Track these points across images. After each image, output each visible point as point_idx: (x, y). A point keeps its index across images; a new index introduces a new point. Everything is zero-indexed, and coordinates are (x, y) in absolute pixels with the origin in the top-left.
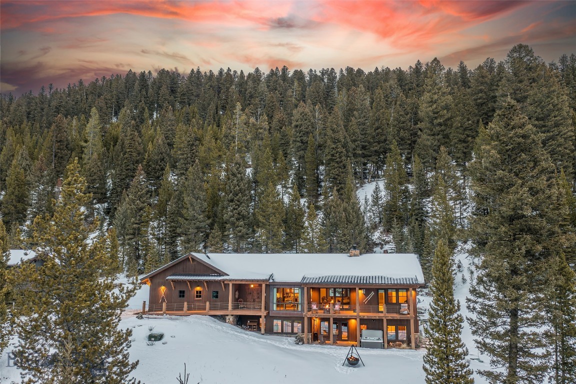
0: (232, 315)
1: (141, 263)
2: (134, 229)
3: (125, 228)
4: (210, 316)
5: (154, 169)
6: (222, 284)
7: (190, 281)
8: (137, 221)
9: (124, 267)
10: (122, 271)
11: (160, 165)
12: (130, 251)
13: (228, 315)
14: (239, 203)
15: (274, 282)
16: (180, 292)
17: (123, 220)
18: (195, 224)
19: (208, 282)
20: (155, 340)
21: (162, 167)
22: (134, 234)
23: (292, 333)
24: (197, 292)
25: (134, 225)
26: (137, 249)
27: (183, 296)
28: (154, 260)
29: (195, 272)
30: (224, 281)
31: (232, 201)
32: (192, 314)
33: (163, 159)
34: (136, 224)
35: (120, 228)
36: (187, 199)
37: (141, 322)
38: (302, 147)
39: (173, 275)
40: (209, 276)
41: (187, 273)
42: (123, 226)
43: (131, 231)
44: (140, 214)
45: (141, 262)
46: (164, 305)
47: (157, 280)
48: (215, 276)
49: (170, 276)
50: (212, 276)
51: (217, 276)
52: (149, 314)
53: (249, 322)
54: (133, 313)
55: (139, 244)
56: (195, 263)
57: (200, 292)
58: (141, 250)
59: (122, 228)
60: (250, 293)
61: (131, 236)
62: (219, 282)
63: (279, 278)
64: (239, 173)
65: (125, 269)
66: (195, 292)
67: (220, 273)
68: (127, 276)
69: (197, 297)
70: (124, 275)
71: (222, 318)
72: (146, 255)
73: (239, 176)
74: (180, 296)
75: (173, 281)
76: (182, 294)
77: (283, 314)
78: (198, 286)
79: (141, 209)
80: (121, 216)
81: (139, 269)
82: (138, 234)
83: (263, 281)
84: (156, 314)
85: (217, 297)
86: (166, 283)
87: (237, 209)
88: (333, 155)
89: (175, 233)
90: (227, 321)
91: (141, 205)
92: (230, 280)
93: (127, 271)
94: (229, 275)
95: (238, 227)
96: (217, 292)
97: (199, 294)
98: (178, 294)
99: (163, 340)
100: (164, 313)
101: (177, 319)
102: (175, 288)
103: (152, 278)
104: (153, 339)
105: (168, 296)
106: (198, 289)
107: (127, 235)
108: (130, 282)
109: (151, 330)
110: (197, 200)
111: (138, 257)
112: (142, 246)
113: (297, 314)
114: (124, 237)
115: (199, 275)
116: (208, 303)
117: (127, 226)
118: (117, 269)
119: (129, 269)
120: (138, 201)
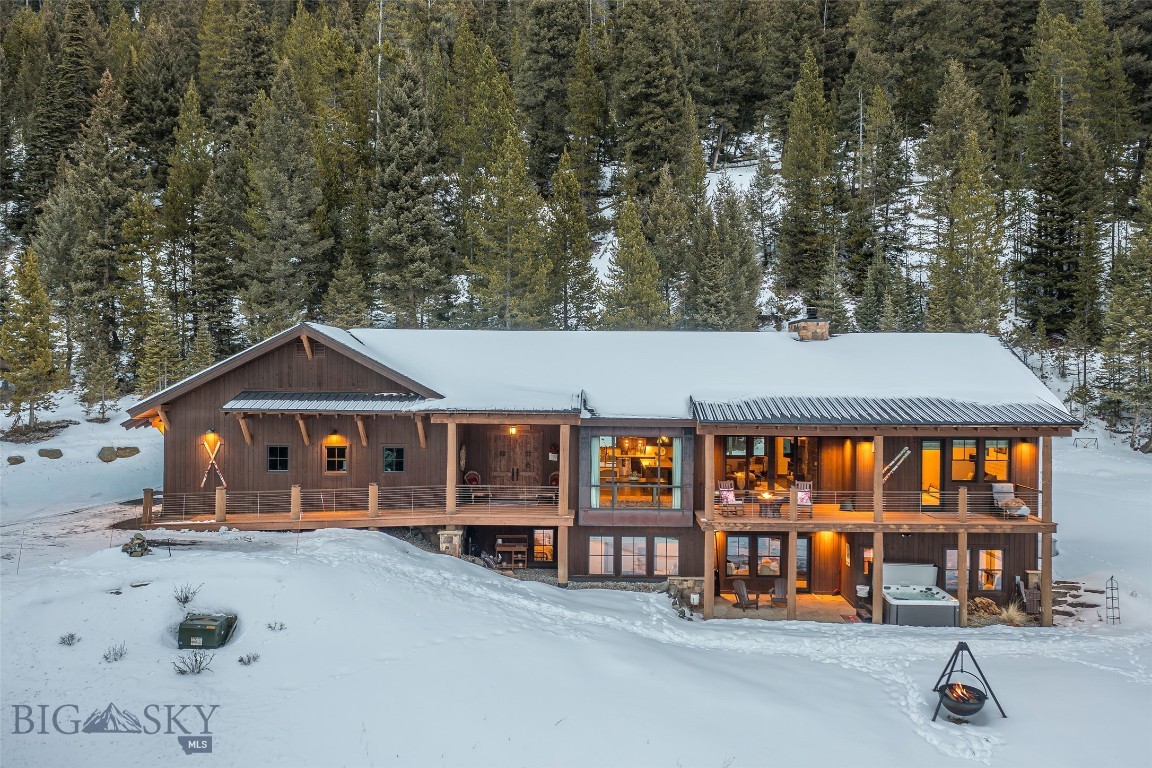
0: (457, 527)
1: (125, 363)
2: (98, 262)
3: (70, 261)
4: (381, 529)
5: (147, 110)
6: (420, 425)
7: (308, 417)
8: (106, 240)
9: (73, 372)
10: (69, 384)
11: (164, 100)
12: (89, 327)
13: (444, 527)
14: (414, 194)
15: (595, 418)
16: (273, 451)
17: (60, 236)
18: (286, 249)
19: (367, 418)
20: (204, 646)
21: (171, 107)
22: (97, 277)
23: (649, 578)
24: (331, 451)
25: (99, 252)
26: (111, 321)
27: (284, 465)
28: (165, 352)
29: (320, 384)
30: (426, 416)
31: (394, 186)
32: (323, 525)
33: (172, 84)
34: (104, 246)
35: (53, 260)
36: (259, 176)
37: (141, 567)
38: (555, 67)
39: (247, 395)
40: (374, 398)
41: (294, 390)
42: (65, 256)
43: (88, 269)
44: (113, 218)
45: (124, 359)
46: (220, 497)
47: (189, 414)
48: (391, 398)
49: (236, 398)
50: (382, 398)
51: (400, 399)
52: (168, 527)
53: (500, 541)
54: (108, 521)
55: (114, 308)
56: (322, 356)
57: (342, 451)
58: (124, 323)
59: (60, 260)
60: (503, 454)
61: (89, 284)
62: (407, 419)
63: (609, 407)
64: (414, 105)
65: (77, 379)
66: (325, 451)
67: (409, 390)
68: (84, 399)
69: (331, 466)
70: (72, 396)
71: (426, 537)
72: (139, 339)
73: (416, 112)
74: (273, 465)
75: (248, 416)
76: (278, 458)
77: (622, 518)
78: (335, 432)
79: (116, 204)
80: (56, 225)
81: (121, 380)
82: (111, 279)
83: (564, 414)
84: (190, 527)
85: (399, 466)
86: (224, 424)
87: (408, 209)
88: (649, 84)
89: (225, 277)
90: (443, 547)
91: (116, 192)
92: (451, 414)
93: (82, 385)
94: (442, 397)
95: (412, 261)
96: (400, 452)
97: (336, 456)
98: (261, 456)
99: (238, 646)
100: (223, 521)
101: (269, 547)
102: (252, 437)
103: (171, 406)
104: (198, 641)
105: (231, 467)
106: (335, 440)
107: (76, 279)
108: (93, 415)
109: (185, 600)
110: (290, 178)
111: (116, 346)
112: (125, 314)
113: (669, 519)
114: (68, 287)
115: (337, 397)
116: (373, 491)
117: (75, 252)
118: (49, 379)
119: (87, 378)
120: (106, 179)
